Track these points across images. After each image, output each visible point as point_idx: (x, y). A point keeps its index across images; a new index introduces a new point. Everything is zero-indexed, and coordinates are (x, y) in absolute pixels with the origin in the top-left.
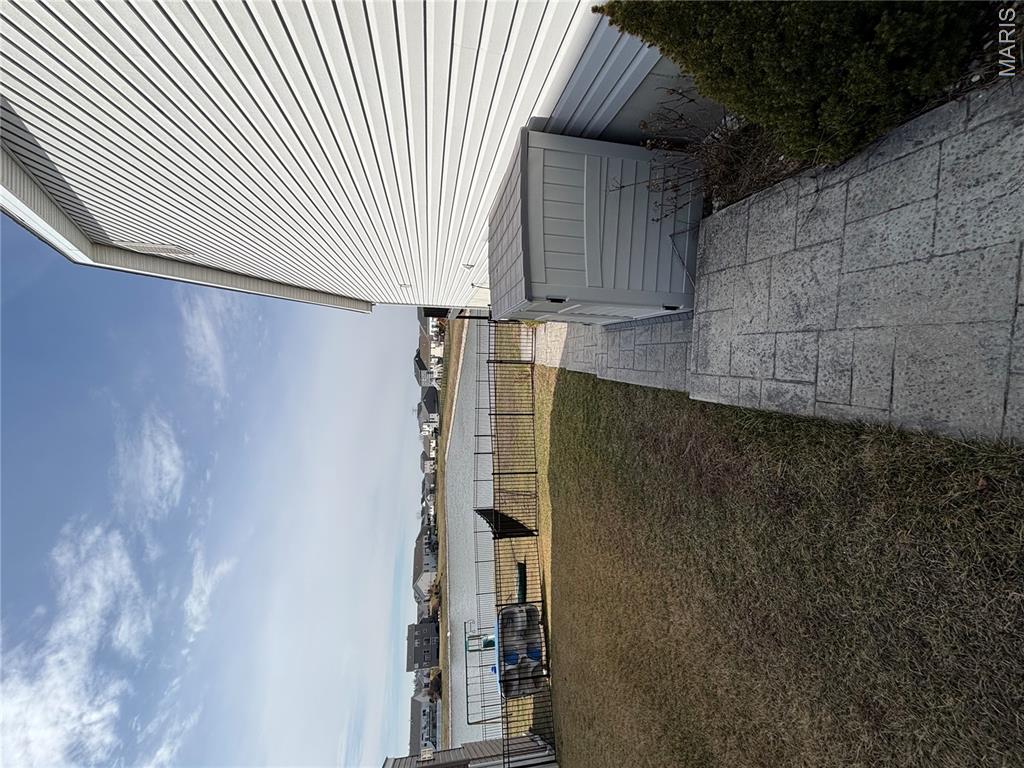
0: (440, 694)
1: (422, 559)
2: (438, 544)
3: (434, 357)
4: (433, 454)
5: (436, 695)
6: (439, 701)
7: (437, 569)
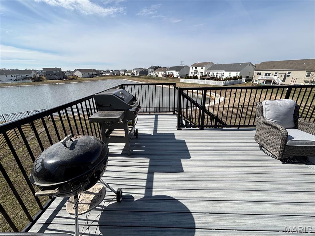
0: (34, 81)
1: (87, 72)
2: (92, 78)
3: (158, 73)
4: (126, 74)
5: (34, 80)
6: (31, 81)
7: (83, 78)
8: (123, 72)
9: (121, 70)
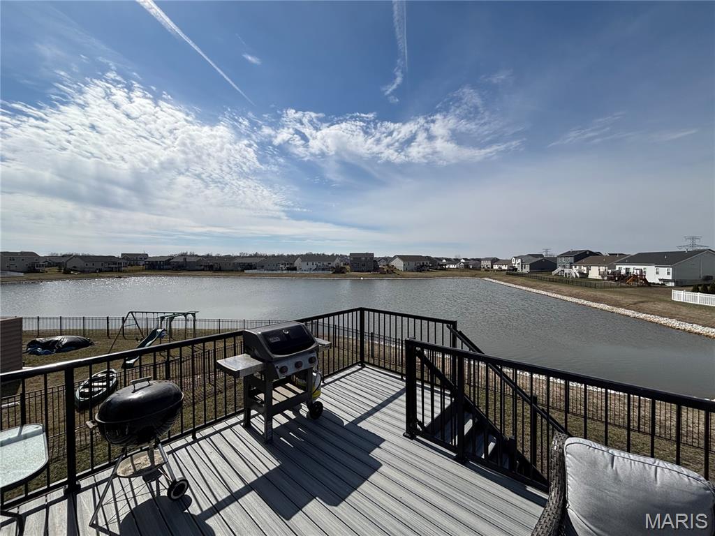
0: (334, 273)
1: (413, 261)
2: (421, 272)
3: (588, 270)
4: (496, 267)
6: (331, 272)
7: (404, 271)
8: (489, 263)
9: (486, 259)
